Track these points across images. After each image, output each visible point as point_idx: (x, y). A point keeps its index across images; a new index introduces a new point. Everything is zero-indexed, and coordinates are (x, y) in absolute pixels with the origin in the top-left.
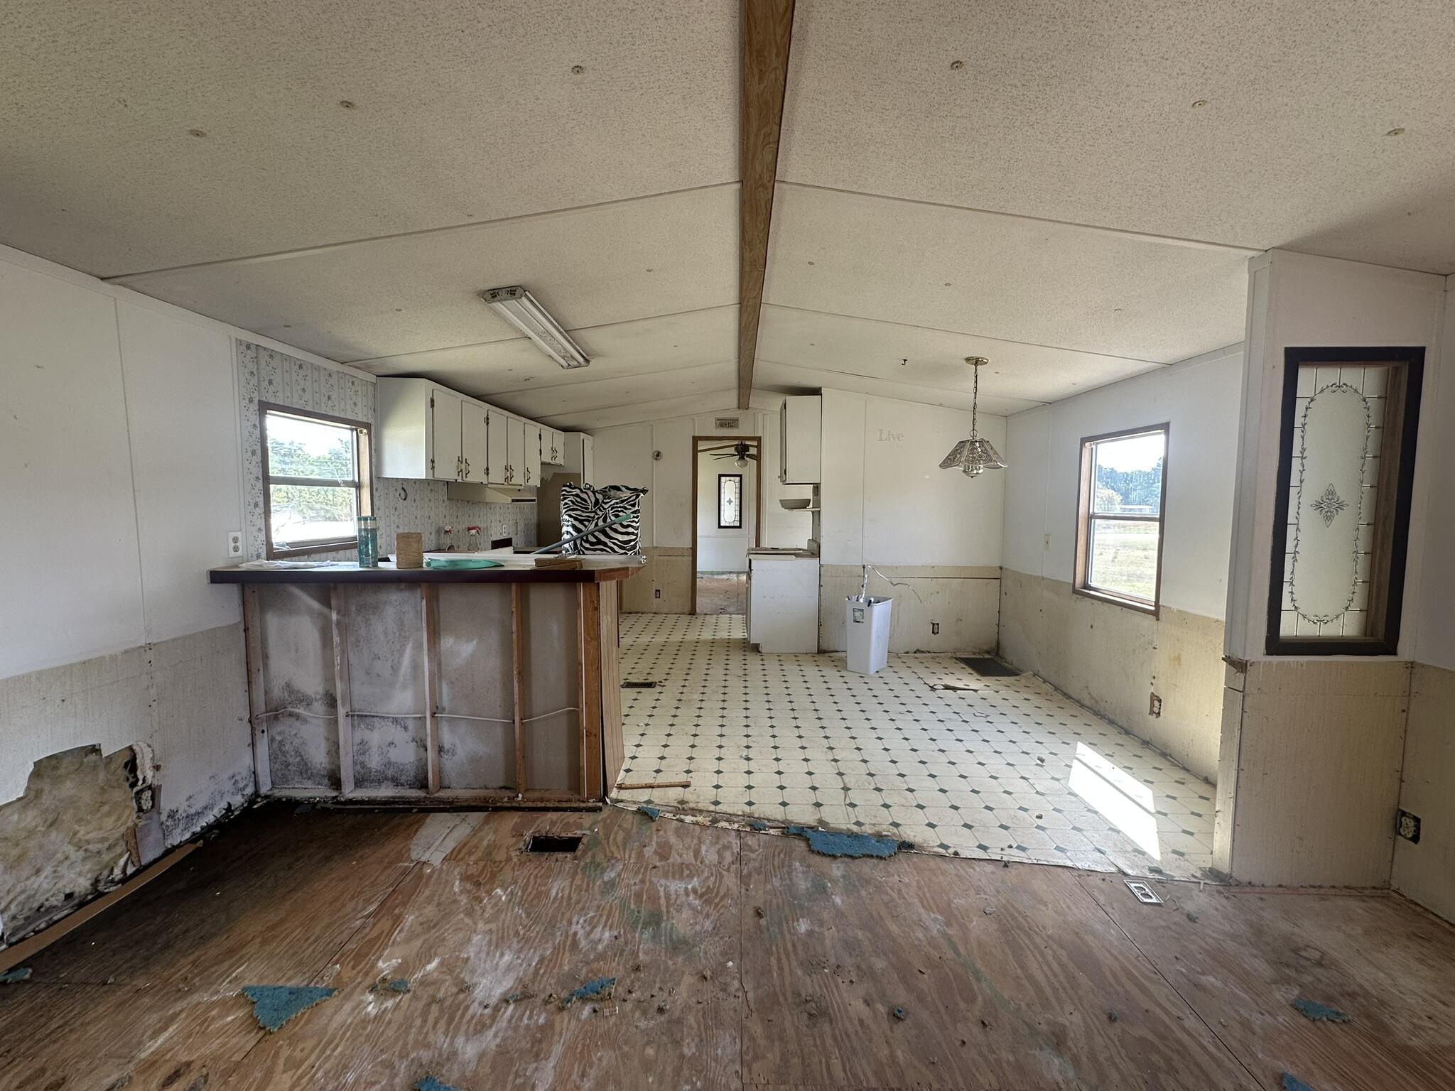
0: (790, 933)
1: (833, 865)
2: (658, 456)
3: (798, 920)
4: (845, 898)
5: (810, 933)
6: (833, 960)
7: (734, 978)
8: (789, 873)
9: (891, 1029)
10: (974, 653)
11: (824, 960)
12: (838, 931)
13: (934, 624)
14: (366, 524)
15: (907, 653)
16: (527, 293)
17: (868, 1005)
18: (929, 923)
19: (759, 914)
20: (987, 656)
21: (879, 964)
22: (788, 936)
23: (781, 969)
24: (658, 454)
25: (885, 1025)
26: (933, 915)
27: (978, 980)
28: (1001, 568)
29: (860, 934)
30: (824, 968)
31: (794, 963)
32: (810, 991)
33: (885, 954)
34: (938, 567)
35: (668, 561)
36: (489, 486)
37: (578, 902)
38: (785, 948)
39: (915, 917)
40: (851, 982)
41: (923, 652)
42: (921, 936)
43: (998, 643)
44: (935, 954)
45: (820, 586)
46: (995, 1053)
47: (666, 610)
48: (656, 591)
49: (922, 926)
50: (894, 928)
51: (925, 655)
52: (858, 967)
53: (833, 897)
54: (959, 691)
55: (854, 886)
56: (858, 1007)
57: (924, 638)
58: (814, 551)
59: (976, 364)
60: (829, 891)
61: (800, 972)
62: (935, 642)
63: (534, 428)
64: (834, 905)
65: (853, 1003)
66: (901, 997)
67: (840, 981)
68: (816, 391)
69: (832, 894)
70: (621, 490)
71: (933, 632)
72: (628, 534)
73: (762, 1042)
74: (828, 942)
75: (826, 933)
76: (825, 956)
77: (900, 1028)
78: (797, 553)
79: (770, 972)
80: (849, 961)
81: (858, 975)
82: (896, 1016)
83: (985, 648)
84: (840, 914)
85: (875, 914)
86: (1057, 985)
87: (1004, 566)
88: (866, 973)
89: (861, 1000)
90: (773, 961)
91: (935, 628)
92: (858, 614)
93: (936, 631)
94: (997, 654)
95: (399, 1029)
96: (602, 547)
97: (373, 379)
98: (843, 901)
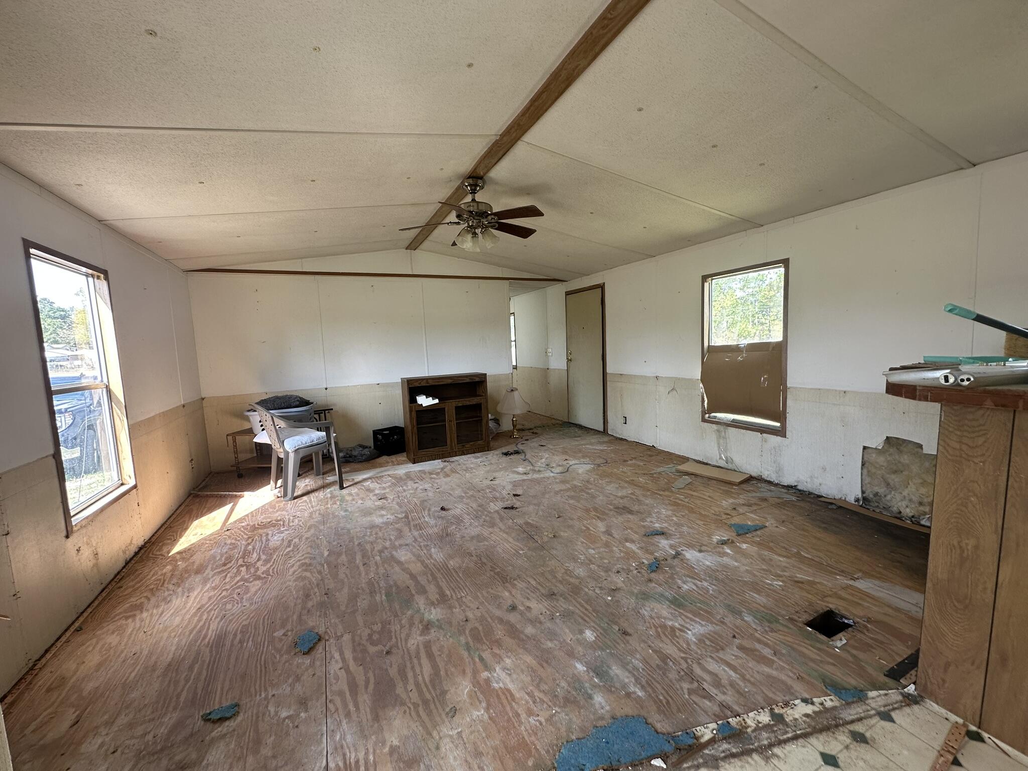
0: (593, 627)
1: (608, 708)
3: (595, 637)
4: (575, 672)
5: (581, 632)
6: (558, 621)
7: (601, 593)
8: (637, 679)
9: (513, 601)
11: (562, 619)
12: (564, 640)
17: (528, 607)
18: (503, 675)
21: (529, 630)
22: (592, 624)
23: (582, 606)
25: (516, 602)
26: (501, 685)
27: (467, 643)
29: (550, 644)
30: (560, 615)
31: (577, 611)
32: (560, 602)
33: (528, 637)
38: (589, 617)
39: (514, 676)
40: (541, 614)
42: (508, 661)
44: (497, 651)
49: (508, 669)
50: (529, 659)
52: (541, 623)
53: (585, 669)
55: (575, 689)
56: (533, 604)
60: (592, 674)
61: (571, 608)
65: (536, 605)
66: (513, 618)
67: (547, 612)
69: (587, 671)
73: (567, 578)
74: (567, 631)
75: (571, 636)
76: (563, 621)
77: (510, 602)
79: (587, 603)
80: (549, 624)
81: (540, 619)
82: (513, 608)
84: (571, 654)
88: (535, 622)
89: (532, 607)
90: (588, 607)
98: (576, 667)
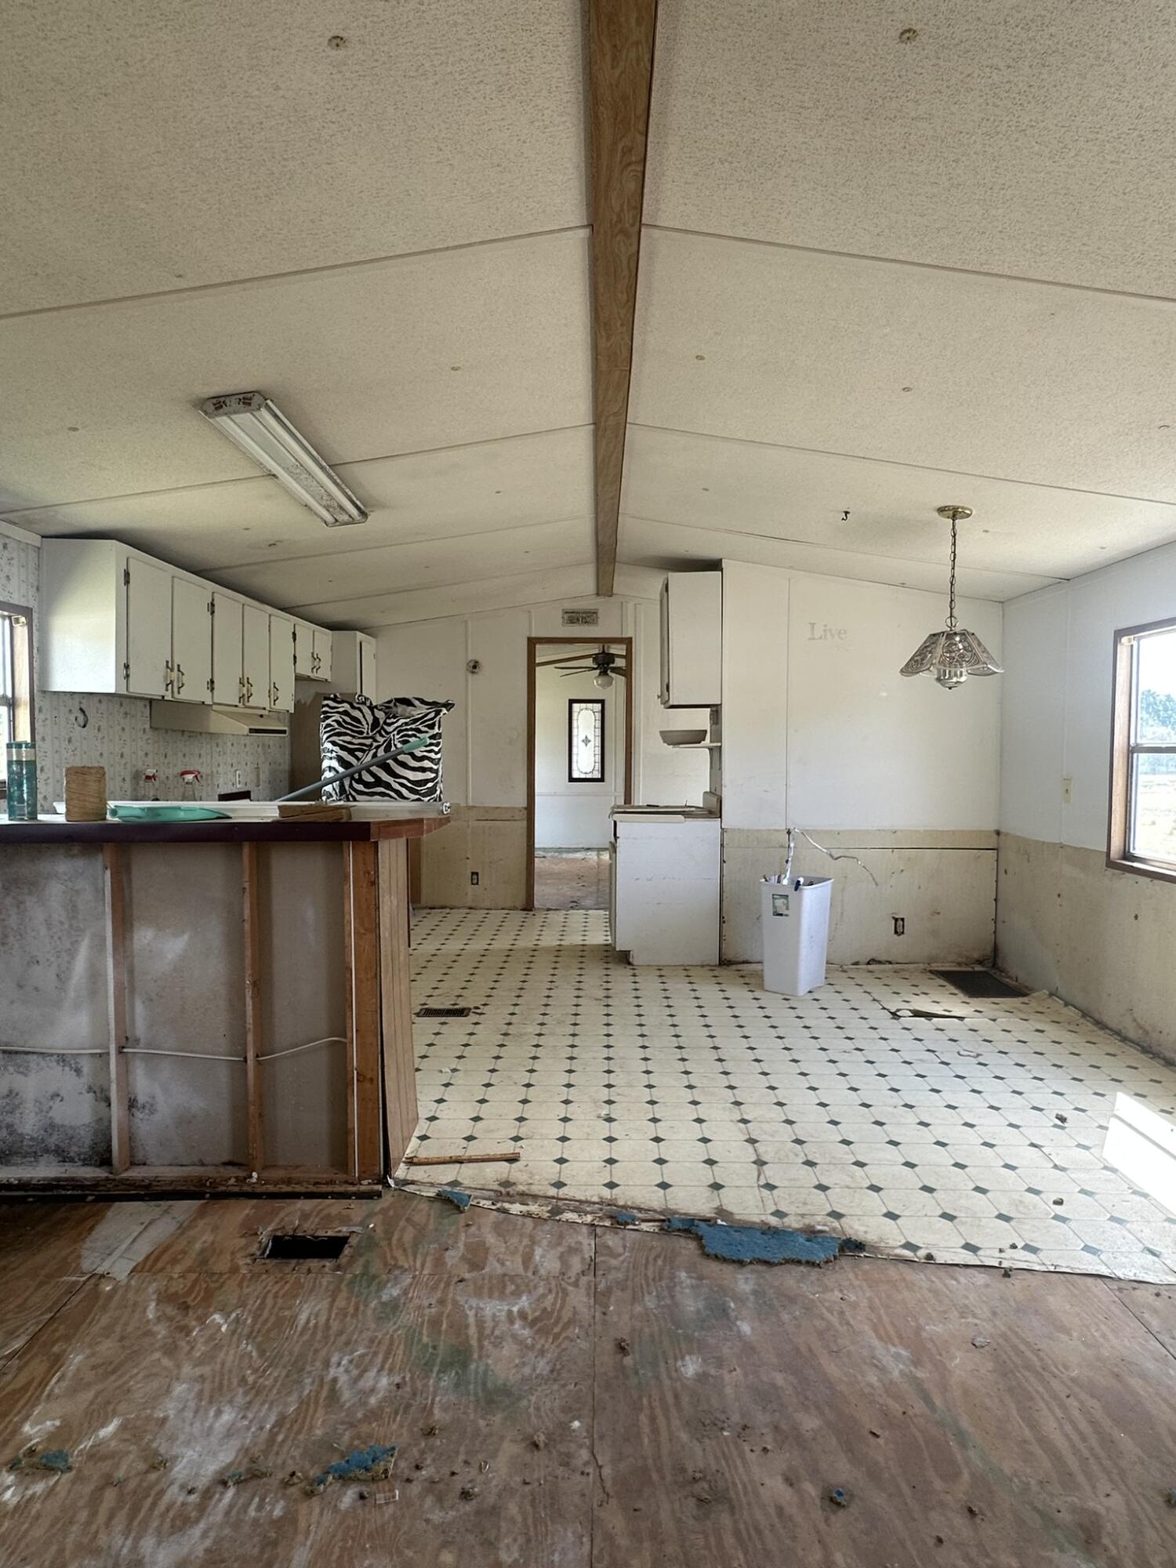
0: (670, 1378)
1: (740, 1276)
2: (475, 667)
3: (683, 1358)
4: (757, 1324)
5: (702, 1377)
6: (736, 1418)
7: (581, 1446)
8: (671, 1289)
9: (827, 1520)
10: (959, 964)
11: (723, 1417)
12: (746, 1375)
13: (896, 920)
14: (19, 754)
15: (857, 963)
16: (269, 402)
17: (791, 1485)
18: (888, 1361)
19: (622, 1348)
20: (978, 968)
21: (810, 1423)
22: (667, 1382)
23: (655, 1431)
24: (475, 666)
25: (817, 1514)
26: (893, 1350)
27: (963, 1446)
28: (998, 833)
29: (779, 1379)
30: (722, 1429)
31: (676, 1423)
32: (701, 1465)
33: (818, 1408)
34: (902, 831)
35: (490, 828)
36: (214, 707)
37: (341, 1333)
38: (662, 1399)
39: (865, 1353)
40: (765, 1450)
41: (880, 962)
42: (874, 1380)
43: (996, 949)
44: (896, 1407)
45: (723, 861)
46: (987, 1556)
47: (487, 904)
48: (473, 874)
49: (876, 1366)
50: (832, 1369)
51: (883, 966)
52: (776, 1428)
53: (738, 1323)
54: (935, 1020)
55: (771, 1307)
56: (775, 1488)
57: (881, 939)
58: (713, 810)
59: (954, 518)
60: (733, 1314)
61: (684, 1436)
62: (898, 947)
63: (284, 623)
64: (740, 1336)
65: (767, 1481)
66: (843, 1472)
67: (747, 1448)
68: (715, 565)
69: (737, 1318)
70: (413, 705)
71: (896, 932)
72: (423, 770)
73: (623, 1542)
74: (729, 1390)
75: (727, 1377)
76: (724, 1412)
77: (839, 1519)
78: (687, 813)
79: (638, 1435)
80: (761, 1418)
81: (775, 1440)
82: (834, 1500)
83: (976, 955)
84: (748, 1348)
85: (803, 1349)
86: (1086, 1453)
87: (1002, 830)
88: (788, 1436)
89: (780, 1479)
90: (644, 1419)
91: (899, 926)
92: (780, 902)
93: (900, 930)
94: (994, 965)
95: (52, 1526)
96: (383, 790)
97: (36, 540)
98: (753, 1329)
